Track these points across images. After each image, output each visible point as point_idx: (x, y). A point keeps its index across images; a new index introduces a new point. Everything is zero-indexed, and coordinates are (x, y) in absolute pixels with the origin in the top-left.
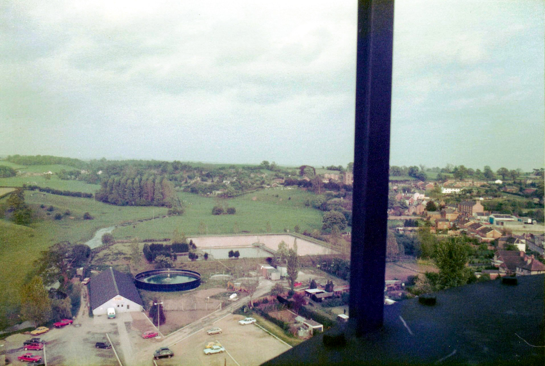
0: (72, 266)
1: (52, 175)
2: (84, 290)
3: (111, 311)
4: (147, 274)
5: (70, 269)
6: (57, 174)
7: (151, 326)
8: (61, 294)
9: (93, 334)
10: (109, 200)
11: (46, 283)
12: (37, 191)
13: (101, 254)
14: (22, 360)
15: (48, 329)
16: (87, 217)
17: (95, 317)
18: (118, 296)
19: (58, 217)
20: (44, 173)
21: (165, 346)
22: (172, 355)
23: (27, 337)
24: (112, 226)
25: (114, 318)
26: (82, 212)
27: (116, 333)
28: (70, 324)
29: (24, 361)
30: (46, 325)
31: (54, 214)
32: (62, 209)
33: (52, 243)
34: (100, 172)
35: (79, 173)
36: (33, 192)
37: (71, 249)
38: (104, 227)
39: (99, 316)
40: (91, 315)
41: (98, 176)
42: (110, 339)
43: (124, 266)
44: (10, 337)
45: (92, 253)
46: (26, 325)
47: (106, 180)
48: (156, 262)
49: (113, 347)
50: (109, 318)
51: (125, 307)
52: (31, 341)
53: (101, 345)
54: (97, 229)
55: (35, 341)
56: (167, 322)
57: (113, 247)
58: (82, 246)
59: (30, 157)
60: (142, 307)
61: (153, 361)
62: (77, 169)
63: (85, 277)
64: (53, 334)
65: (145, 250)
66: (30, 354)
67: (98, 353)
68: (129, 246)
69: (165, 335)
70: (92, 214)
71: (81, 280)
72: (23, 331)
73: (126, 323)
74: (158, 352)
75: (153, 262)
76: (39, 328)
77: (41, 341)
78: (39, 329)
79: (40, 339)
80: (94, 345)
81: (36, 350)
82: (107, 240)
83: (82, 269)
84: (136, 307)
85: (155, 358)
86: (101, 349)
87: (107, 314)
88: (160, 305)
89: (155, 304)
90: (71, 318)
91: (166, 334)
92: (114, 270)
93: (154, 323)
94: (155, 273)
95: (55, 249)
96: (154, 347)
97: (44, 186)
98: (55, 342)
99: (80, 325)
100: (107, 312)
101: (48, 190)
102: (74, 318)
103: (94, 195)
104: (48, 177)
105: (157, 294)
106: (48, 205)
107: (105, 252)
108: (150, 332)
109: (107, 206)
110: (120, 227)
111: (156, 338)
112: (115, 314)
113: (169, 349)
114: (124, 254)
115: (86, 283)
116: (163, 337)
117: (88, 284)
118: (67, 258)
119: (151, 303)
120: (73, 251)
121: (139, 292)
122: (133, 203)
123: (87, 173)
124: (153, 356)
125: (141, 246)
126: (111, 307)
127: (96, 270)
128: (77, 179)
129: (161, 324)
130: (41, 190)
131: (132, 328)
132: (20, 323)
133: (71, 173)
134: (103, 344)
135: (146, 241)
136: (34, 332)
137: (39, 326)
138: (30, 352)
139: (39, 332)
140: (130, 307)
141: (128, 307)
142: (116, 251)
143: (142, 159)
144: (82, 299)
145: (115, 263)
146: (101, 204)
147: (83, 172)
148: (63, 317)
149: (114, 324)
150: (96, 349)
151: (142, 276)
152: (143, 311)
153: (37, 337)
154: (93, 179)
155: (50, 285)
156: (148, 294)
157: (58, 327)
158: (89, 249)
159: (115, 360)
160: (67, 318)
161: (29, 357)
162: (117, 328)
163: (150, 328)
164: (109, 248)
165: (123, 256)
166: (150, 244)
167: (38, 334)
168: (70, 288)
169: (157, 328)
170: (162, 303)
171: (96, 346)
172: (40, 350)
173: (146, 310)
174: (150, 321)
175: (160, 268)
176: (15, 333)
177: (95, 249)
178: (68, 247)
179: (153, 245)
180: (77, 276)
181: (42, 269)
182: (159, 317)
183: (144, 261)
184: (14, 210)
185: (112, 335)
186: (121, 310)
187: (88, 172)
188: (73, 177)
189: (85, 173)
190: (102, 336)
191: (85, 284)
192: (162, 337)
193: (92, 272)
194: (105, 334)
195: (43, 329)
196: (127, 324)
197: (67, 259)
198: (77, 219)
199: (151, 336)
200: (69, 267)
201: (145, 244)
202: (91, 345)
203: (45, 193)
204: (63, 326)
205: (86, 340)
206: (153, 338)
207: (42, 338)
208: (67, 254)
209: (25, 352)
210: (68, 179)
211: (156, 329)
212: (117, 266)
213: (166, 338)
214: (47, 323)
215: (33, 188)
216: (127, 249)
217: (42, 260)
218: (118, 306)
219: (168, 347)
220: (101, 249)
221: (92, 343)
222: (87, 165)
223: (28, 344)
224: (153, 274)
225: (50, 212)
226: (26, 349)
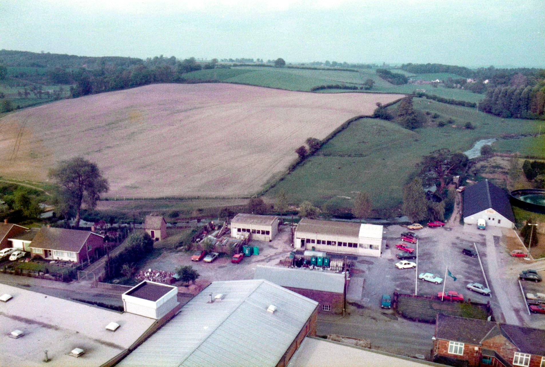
0: (449, 173)
1: (439, 83)
2: (458, 198)
3: (482, 222)
4: (524, 192)
5: (447, 175)
6: (443, 82)
7: (522, 246)
8: (437, 198)
9: (463, 240)
10: (493, 111)
11: (424, 185)
12: (424, 98)
13: (478, 165)
14: (399, 248)
15: (422, 226)
16: (469, 127)
17: (465, 225)
18: (491, 209)
19: (441, 125)
20: (432, 81)
21: (533, 269)
22: (539, 280)
23: (404, 230)
24: (493, 137)
25: (484, 229)
26: (463, 121)
27: (484, 244)
28: (441, 226)
29: (400, 249)
30: (421, 222)
31: (438, 120)
32: (445, 117)
33: (434, 149)
34: (486, 81)
35: (465, 82)
36: (421, 99)
37: (450, 157)
38: (485, 138)
39: (469, 224)
40: (462, 222)
41: (484, 85)
42: (477, 248)
43: (500, 181)
44: (391, 226)
45: (470, 162)
46: (404, 219)
47: (491, 89)
48: (536, 181)
49: (478, 256)
50: (479, 229)
51: (496, 221)
52: (408, 234)
53: (468, 252)
54: (478, 139)
55: (411, 235)
56: (539, 246)
57: (492, 159)
58: (461, 156)
59: (422, 66)
60: (514, 224)
61: (518, 281)
62: (463, 78)
63: (460, 185)
64: (425, 232)
65: (525, 166)
66: (405, 245)
67: (464, 259)
68: (508, 160)
69: (534, 258)
70: (473, 124)
71: (457, 188)
72: (402, 224)
73: (495, 237)
74: (525, 273)
75: (533, 180)
76: (415, 224)
77: (415, 235)
78: (414, 225)
79: (414, 234)
80: (461, 250)
81: (410, 242)
82: (486, 152)
83: (458, 177)
84: (507, 223)
85: (521, 278)
86: (467, 256)
87: (477, 225)
88: (535, 227)
89: (529, 224)
90: (442, 221)
91: (536, 257)
92: (489, 183)
93: (524, 244)
94: (533, 192)
95: (436, 155)
96: (521, 268)
97: (431, 94)
98: (427, 240)
99: (451, 229)
100: (477, 223)
101: (434, 98)
102: (446, 221)
103: (478, 105)
104: (435, 85)
105: (533, 215)
106: (433, 112)
107: (482, 163)
108: (520, 251)
109: (489, 116)
110: (501, 141)
111: (525, 258)
112: (485, 225)
113: (537, 273)
114: (502, 168)
115: (460, 191)
116: (533, 259)
117: (462, 192)
118: (445, 165)
119: (525, 222)
120: (452, 158)
121: (513, 209)
122: (519, 115)
123: (473, 82)
124: (519, 276)
125: (522, 161)
126: (481, 218)
127: (471, 180)
128: (463, 88)
129: (532, 246)
130: (428, 97)
131: (501, 243)
132: (400, 217)
133: (457, 82)
134: (470, 251)
135: (527, 157)
136: (411, 227)
137: (415, 222)
138: (406, 243)
139: (415, 227)
140: (501, 222)
141: (499, 221)
142: (494, 164)
143: (534, 67)
144: (455, 205)
145: (491, 176)
146: (483, 114)
147: (469, 80)
148: (437, 219)
149: (482, 235)
150: (462, 255)
151: (519, 194)
152: (514, 229)
153: (413, 232)
154: (478, 89)
155: (428, 188)
156: (522, 213)
157: (430, 227)
158: (467, 158)
159: (480, 270)
160: (439, 220)
161: (404, 247)
162: (485, 239)
163: (520, 247)
164: (487, 160)
165: (500, 170)
166: (531, 161)
167: (413, 229)
168: (446, 193)
169: (528, 249)
170: (537, 225)
171: (463, 252)
172: (414, 243)
173: (518, 229)
174: (520, 240)
175: (539, 188)
176: (395, 224)
177: (473, 159)
178: (448, 155)
179: (535, 162)
180: (453, 183)
181: (423, 172)
182: (531, 238)
183: (523, 178)
184: (403, 115)
185: (479, 245)
186: (491, 223)
187: (474, 81)
188: (459, 85)
189: (471, 82)
190: (470, 244)
191: (459, 192)
192: (531, 259)
193: (468, 181)
194: (472, 242)
195: (418, 226)
196: (497, 239)
197: (445, 166)
198: (459, 128)
199: (520, 256)
200: (446, 173)
201: (526, 161)
202: (458, 250)
203: (432, 100)
204: (435, 226)
205: (454, 244)
206: (521, 258)
207: (417, 233)
208: (445, 161)
209: (401, 242)
210: (453, 88)
211: (526, 250)
212: (493, 179)
213: (536, 261)
214: (422, 221)
215: (421, 95)
216: (504, 163)
217: (422, 163)
218: (489, 219)
219: (537, 271)
220: (479, 160)
221: (460, 248)
222: (474, 73)
223: (404, 236)
225: (434, 119)
226: (403, 240)
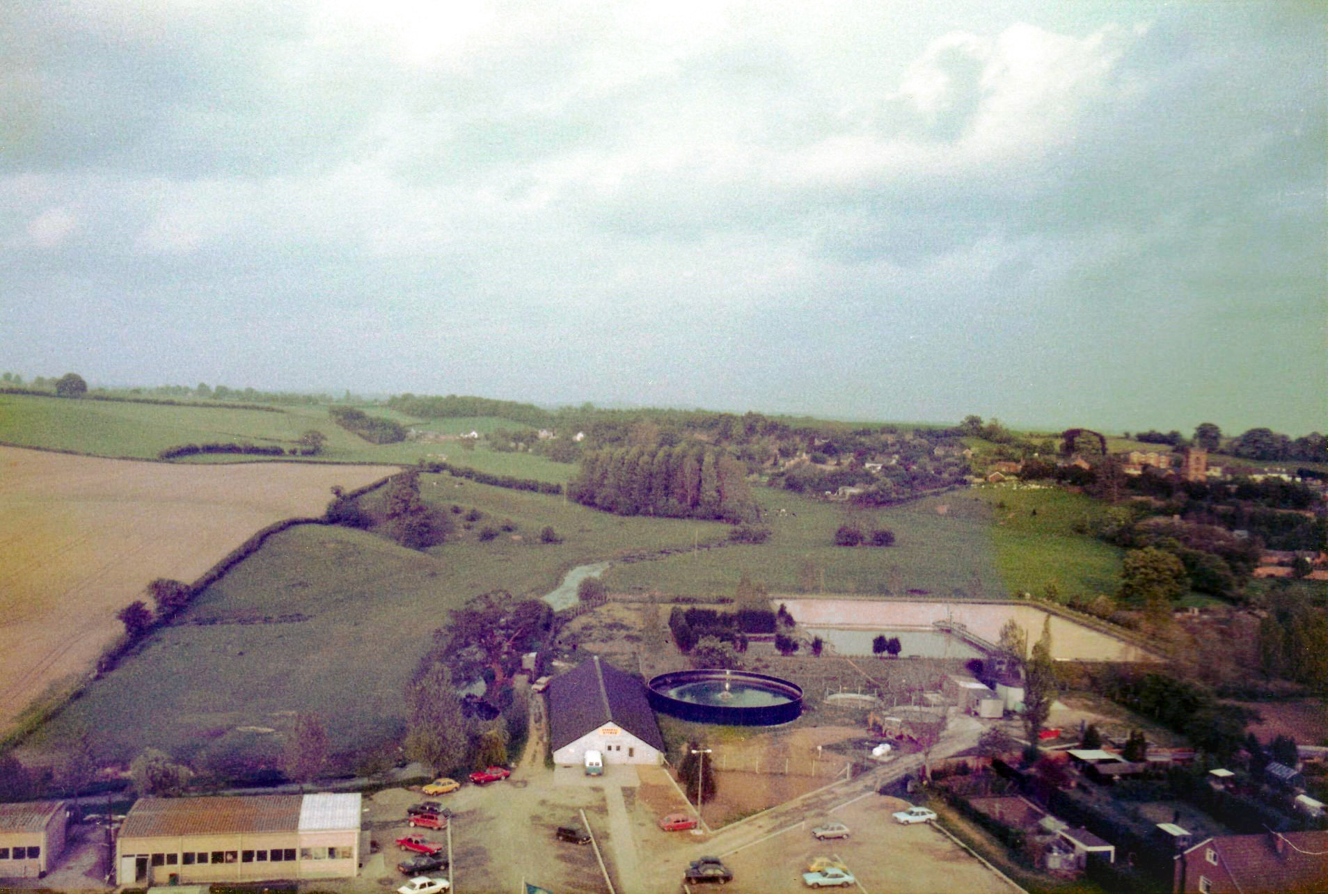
0: (514, 646)
1: (478, 439)
2: (537, 705)
3: (593, 758)
4: (677, 679)
5: (507, 653)
6: (487, 437)
7: (681, 803)
8: (488, 710)
9: (554, 806)
10: (597, 501)
11: (456, 681)
12: (445, 473)
13: (576, 625)
14: (403, 848)
15: (457, 785)
16: (549, 538)
17: (556, 770)
18: (610, 725)
19: (488, 536)
20: (462, 435)
21: (712, 854)
22: (727, 879)
23: (413, 798)
24: (601, 560)
25: (600, 774)
26: (539, 526)
27: (602, 810)
28: (503, 778)
29: (407, 850)
30: (454, 774)
31: (479, 526)
32: (495, 516)
33: (474, 593)
34: (580, 436)
35: (534, 437)
36: (436, 476)
37: (511, 609)
38: (588, 562)
39: (566, 767)
40: (549, 762)
41: (574, 443)
42: (589, 823)
43: (626, 657)
44: (381, 793)
45: (558, 619)
46: (414, 770)
47: (590, 454)
48: (699, 652)
49: (592, 839)
50: (588, 774)
51: (625, 751)
52: (423, 808)
53: (568, 835)
54: (568, 566)
55: (431, 809)
56: (718, 800)
57: (603, 610)
58: (536, 606)
59: (438, 399)
60: (662, 755)
61: (683, 887)
62: (530, 428)
63: (539, 675)
64: (466, 797)
65: (673, 621)
66: (421, 836)
67: (562, 852)
68: (639, 609)
69: (713, 828)
70: (558, 531)
71: (531, 682)
72: (407, 784)
73: (624, 789)
74: (696, 867)
75: (693, 651)
76: (439, 780)
77: (442, 809)
78: (438, 784)
79: (438, 805)
80: (554, 832)
81: (431, 828)
82: (589, 593)
83: (533, 655)
84: (649, 755)
85: (688, 880)
86: (567, 844)
87: (584, 765)
88: (706, 756)
89: (694, 752)
90: (505, 767)
91: (716, 825)
92: (601, 661)
93: (688, 797)
94: (695, 677)
95: (480, 607)
96: (686, 854)
97: (461, 464)
98: (472, 815)
99: (525, 783)
100: (584, 760)
101: (469, 474)
102: (513, 765)
103: (565, 488)
104: (469, 444)
105: (698, 729)
106: (467, 507)
107: (583, 620)
108: (680, 817)
109: (592, 513)
110: (620, 565)
111: (692, 832)
112: (601, 765)
113: (722, 862)
114: (627, 628)
115: (540, 688)
116: (709, 831)
117: (546, 691)
118: (502, 628)
119: (684, 748)
120: (517, 613)
121: (656, 720)
122: (651, 509)
123: (552, 437)
124: (684, 875)
125: (666, 610)
126: (592, 748)
127: (564, 660)
128: (530, 450)
129: (704, 800)
130: (455, 473)
131: (638, 802)
132: (404, 766)
133: (518, 438)
134: (573, 832)
135: (677, 600)
136: (430, 789)
137: (439, 776)
138: (420, 831)
139: (440, 789)
140: (636, 753)
141: (631, 752)
142: (609, 621)
143: (673, 407)
144: (532, 724)
145: (605, 648)
146: (579, 508)
147: (543, 434)
148: (490, 763)
149: (596, 789)
150: (556, 843)
151: (665, 683)
152: (664, 765)
153: (435, 800)
154: (564, 453)
155: (465, 687)
156: (674, 726)
157: (477, 783)
158: (550, 613)
159: (598, 873)
160: (497, 766)
161: (417, 842)
162: (604, 799)
163: (681, 807)
164: (594, 612)
165: (623, 633)
166: (685, 607)
167: (437, 794)
168: (508, 696)
169: (697, 810)
170: (709, 751)
171: (558, 835)
172: (439, 829)
173: (671, 763)
174: (679, 791)
175: (705, 667)
176: (390, 785)
177: (563, 611)
178: (506, 605)
179: (693, 610)
180: (523, 672)
181: (451, 650)
182: (700, 781)
183: (672, 647)
184: (398, 515)
185: (591, 814)
186: (616, 757)
187: (554, 435)
188: (521, 445)
189: (548, 437)
190: (572, 814)
191: (539, 692)
192: (705, 831)
193: (555, 663)
194: (575, 809)
195: (447, 784)
196: (628, 793)
197: (503, 632)
198: (527, 541)
199: (682, 827)
200: (505, 649)
201: (674, 608)
202: (547, 832)
203: (463, 479)
204: (490, 780)
205: (536, 818)
206: (685, 832)
207: (445, 804)
208: (502, 620)
209: (410, 831)
210: (510, 450)
211: (692, 812)
212: (610, 654)
213: (718, 834)
214: (455, 771)
215: (437, 468)
216: (631, 617)
217: (450, 629)
218: (610, 748)
219: (720, 857)
220: (578, 612)
221: (552, 827)
222: (552, 419)
223: (416, 813)
224: (690, 681)
225: (471, 524)
226: (412, 824)
